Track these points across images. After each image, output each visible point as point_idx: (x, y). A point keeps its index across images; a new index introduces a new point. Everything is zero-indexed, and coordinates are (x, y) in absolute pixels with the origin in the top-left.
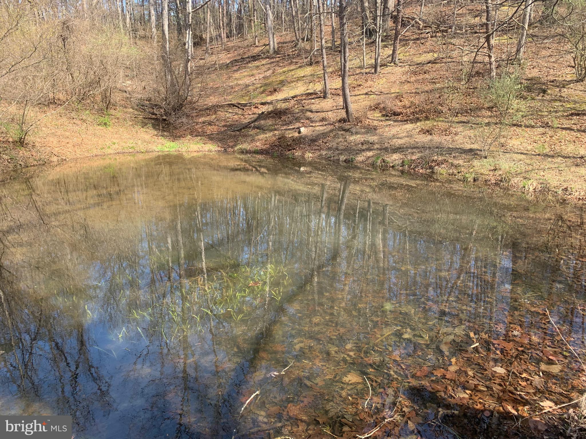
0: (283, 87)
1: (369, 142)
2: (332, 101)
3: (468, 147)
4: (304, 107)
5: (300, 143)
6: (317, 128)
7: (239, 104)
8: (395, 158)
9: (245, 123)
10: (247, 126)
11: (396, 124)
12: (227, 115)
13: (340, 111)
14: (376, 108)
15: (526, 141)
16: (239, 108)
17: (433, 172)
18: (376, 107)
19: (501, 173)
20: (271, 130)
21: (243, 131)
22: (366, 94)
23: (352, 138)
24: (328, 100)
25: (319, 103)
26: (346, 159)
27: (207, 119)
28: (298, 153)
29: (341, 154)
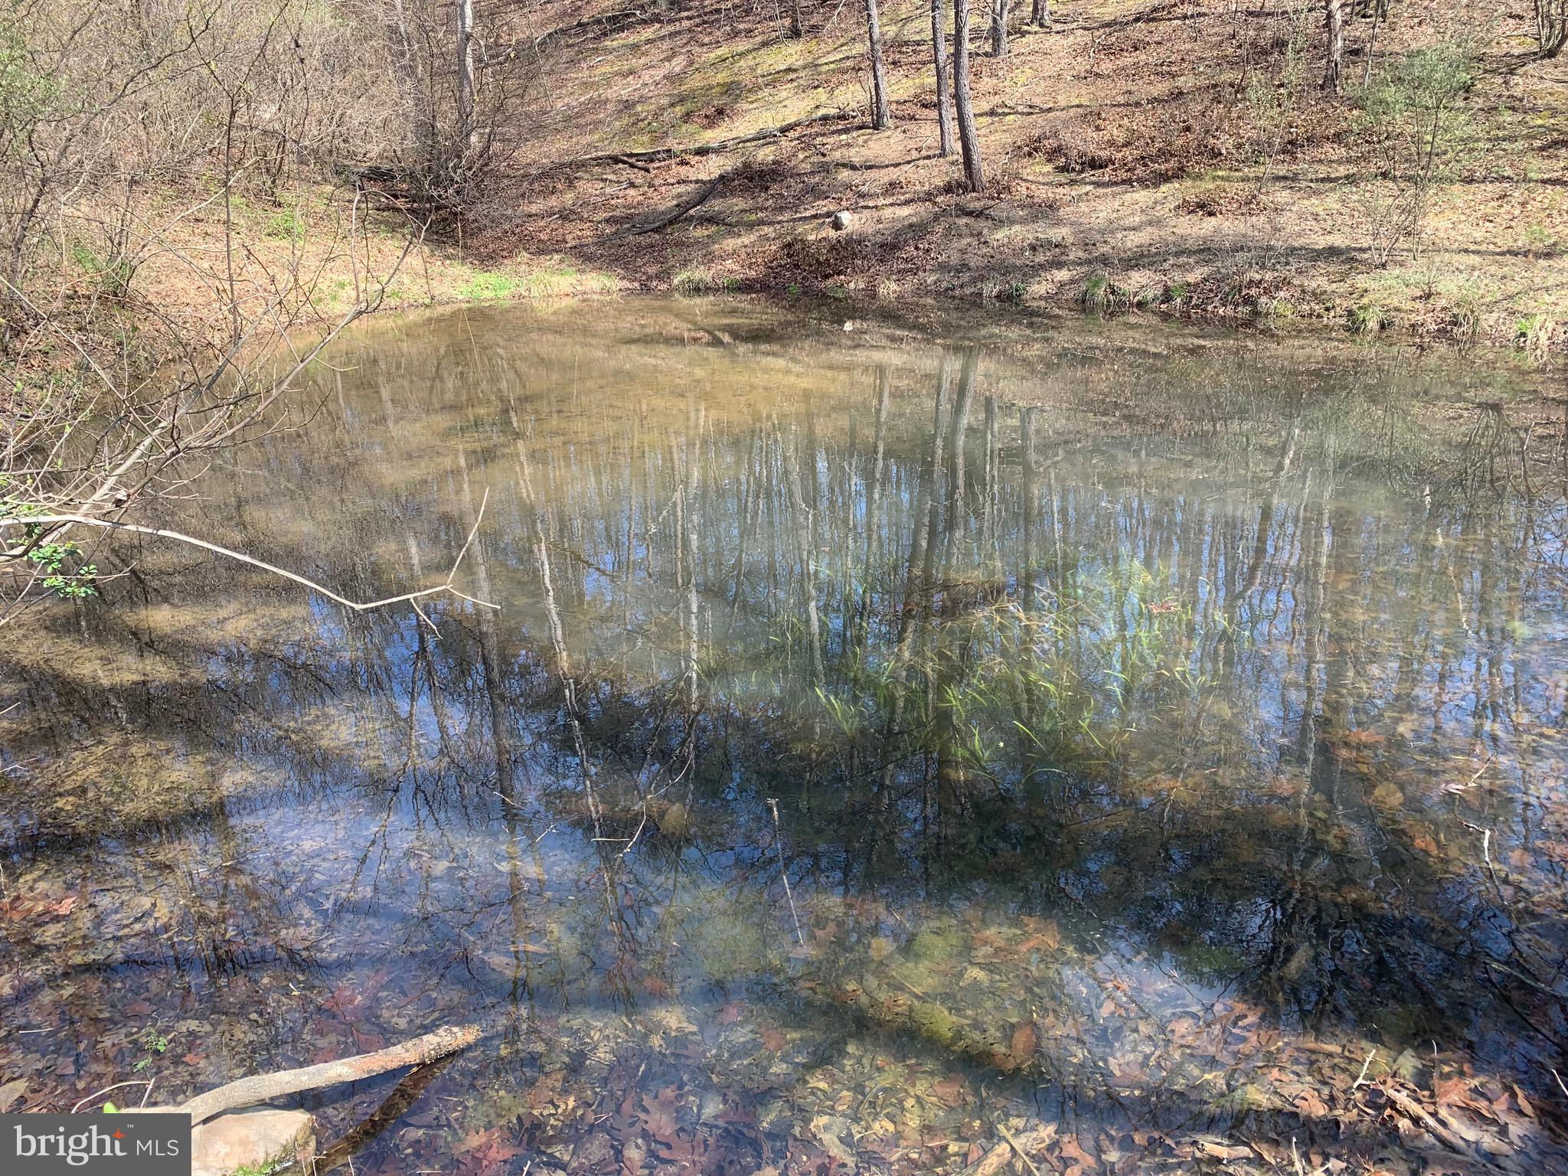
0: (735, 101)
1: (1050, 242)
2: (898, 135)
3: (1321, 242)
4: (824, 155)
5: (854, 256)
6: (888, 213)
7: (631, 155)
8: (1138, 282)
9: (670, 210)
10: (679, 217)
11: (1101, 191)
12: (608, 190)
13: (934, 161)
14: (1036, 150)
15: (1463, 218)
16: (632, 166)
17: (1256, 313)
18: (1032, 148)
19: (1443, 302)
20: (751, 226)
21: (669, 230)
22: (992, 113)
23: (1001, 235)
24: (889, 133)
25: (866, 142)
26: (1000, 292)
27: (553, 202)
28: (855, 284)
29: (982, 279)
